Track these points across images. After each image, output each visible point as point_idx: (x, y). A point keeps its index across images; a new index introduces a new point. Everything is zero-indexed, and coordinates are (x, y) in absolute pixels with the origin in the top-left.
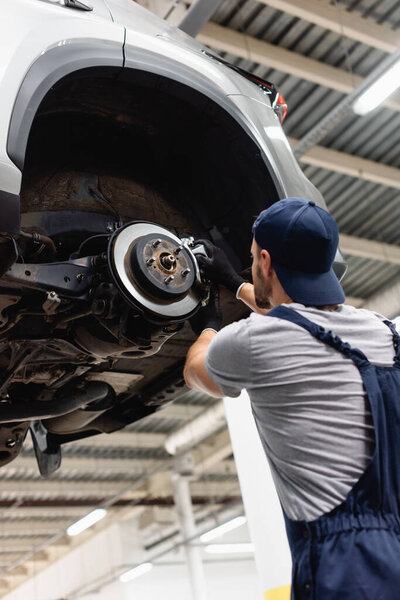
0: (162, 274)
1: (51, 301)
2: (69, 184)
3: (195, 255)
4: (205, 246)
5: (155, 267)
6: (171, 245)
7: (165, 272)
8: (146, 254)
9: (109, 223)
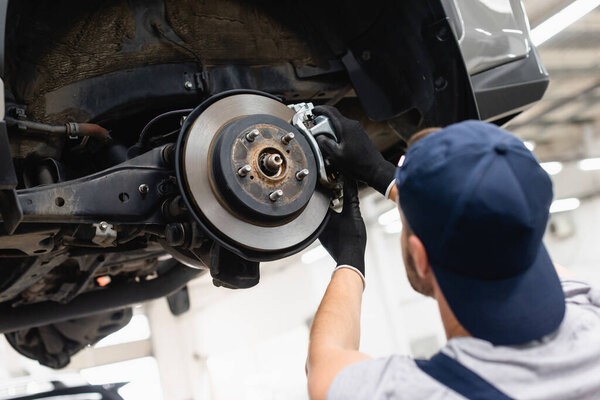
0: (264, 186)
1: (101, 237)
2: (118, 26)
3: (315, 136)
4: (330, 120)
5: (252, 177)
6: (277, 130)
7: (269, 182)
8: (237, 158)
9: (187, 76)
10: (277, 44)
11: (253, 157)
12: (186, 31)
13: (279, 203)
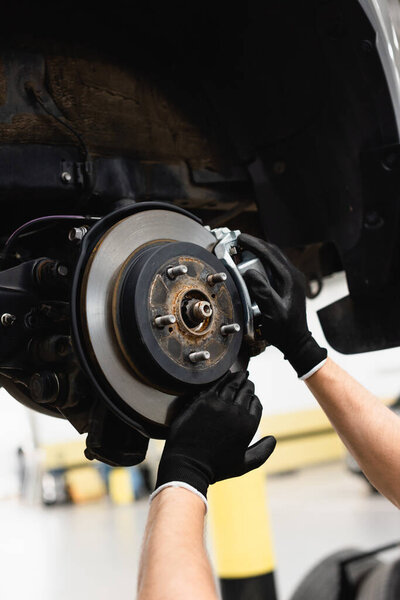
0: (184, 342)
5: (171, 330)
6: (202, 265)
7: (191, 336)
8: (154, 301)
9: (64, 164)
10: (175, 136)
11: (174, 301)
12: (69, 104)
13: (201, 368)
